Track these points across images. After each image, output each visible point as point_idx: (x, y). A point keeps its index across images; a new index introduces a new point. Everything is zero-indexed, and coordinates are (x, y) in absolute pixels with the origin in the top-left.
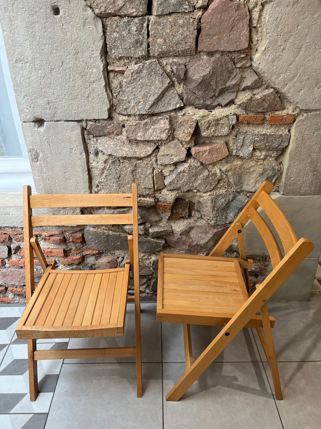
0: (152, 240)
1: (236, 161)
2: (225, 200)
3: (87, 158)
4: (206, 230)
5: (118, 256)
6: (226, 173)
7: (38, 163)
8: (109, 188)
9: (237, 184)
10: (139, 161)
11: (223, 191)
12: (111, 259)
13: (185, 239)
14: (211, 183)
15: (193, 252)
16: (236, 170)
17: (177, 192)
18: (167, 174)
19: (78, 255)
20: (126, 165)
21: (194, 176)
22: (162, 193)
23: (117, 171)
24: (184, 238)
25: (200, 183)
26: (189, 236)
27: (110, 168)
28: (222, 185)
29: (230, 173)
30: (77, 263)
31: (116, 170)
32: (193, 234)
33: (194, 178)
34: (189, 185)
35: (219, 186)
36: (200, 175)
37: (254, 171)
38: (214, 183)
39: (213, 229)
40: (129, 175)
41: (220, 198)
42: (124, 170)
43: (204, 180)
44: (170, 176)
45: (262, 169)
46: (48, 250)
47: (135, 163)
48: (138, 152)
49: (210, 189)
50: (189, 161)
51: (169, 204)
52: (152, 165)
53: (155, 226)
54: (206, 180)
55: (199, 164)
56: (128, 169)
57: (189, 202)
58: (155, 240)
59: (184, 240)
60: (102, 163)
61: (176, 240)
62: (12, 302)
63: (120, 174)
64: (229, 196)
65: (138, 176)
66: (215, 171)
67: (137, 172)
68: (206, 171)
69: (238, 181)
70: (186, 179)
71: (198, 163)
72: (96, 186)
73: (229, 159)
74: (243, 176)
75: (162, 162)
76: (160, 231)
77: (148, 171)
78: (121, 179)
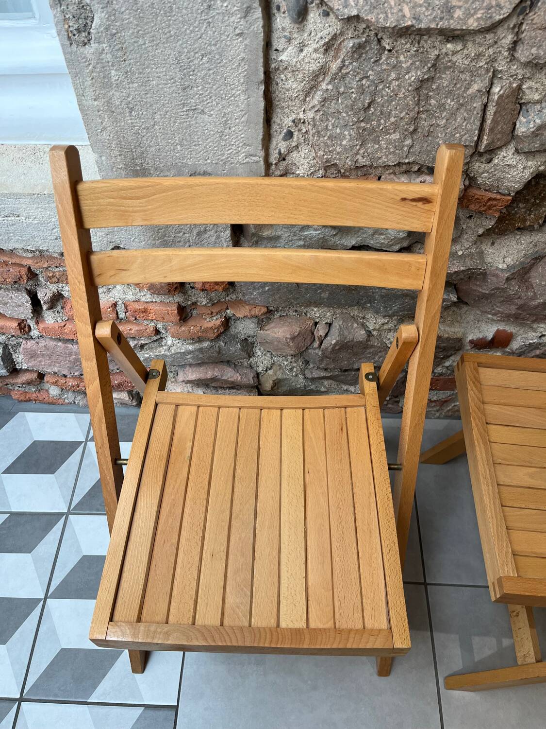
3: (267, 30)
5: (317, 320)
7: (92, 50)
8: (329, 142)
10: (449, 46)
12: (298, 329)
13: (517, 291)
15: (524, 320)
18: (537, 97)
19: (215, 318)
20: (402, 58)
22: (495, 161)
23: (364, 82)
24: (514, 287)
27: (344, 71)
30: (212, 336)
31: (362, 79)
32: (539, 275)
40: (405, 97)
42: (390, 79)
46: (137, 306)
47: (437, 52)
48: (460, 7)
51: (504, 195)
52: (493, 60)
56: (407, 77)
59: (513, 294)
60: (316, 50)
61: (487, 292)
62: (60, 402)
63: (374, 94)
65: (433, 102)
67: (434, 87)
72: (286, 135)
75: (536, 52)
76: (454, 270)
77: (473, 83)
78: (372, 113)
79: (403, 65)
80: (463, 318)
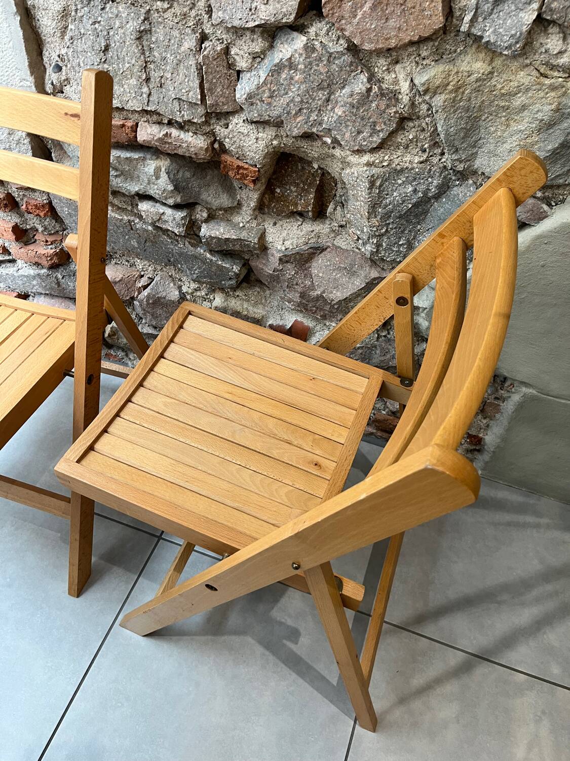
0: (208, 255)
1: (468, 58)
2: (415, 191)
4: (352, 266)
5: (142, 273)
6: (427, 98)
9: (456, 143)
11: (412, 159)
12: (121, 276)
13: (293, 275)
14: (375, 124)
15: (313, 313)
16: (461, 90)
17: (274, 134)
18: (245, 65)
19: (50, 247)
20: (120, 9)
21: (322, 89)
22: (230, 127)
23: (97, 25)
24: (290, 271)
25: (340, 116)
26: (306, 269)
27: (79, 14)
28: (411, 137)
29: (438, 101)
30: (47, 263)
31: (95, 23)
32: (319, 266)
33: (323, 95)
34: (309, 118)
35: (401, 138)
36: (343, 87)
37: (524, 108)
38: (383, 127)
39: (371, 266)
41: (400, 182)
42: (116, 26)
43: (353, 107)
44: (253, 73)
45: (553, 107)
47: (148, 8)
49: (371, 142)
50: (312, 30)
51: (252, 166)
52: (199, 23)
53: (222, 219)
54: (358, 108)
55: (342, 45)
56: (128, 26)
57: (319, 171)
58: (214, 259)
59: (291, 278)
61: (271, 272)
63: (108, 39)
64: (430, 179)
66: (396, 82)
67: (153, 39)
68: (362, 76)
69: (462, 135)
70: (298, 95)
71: (342, 41)
72: (55, 68)
73: (448, 47)
74: (483, 118)
75: (222, 15)
76: (225, 237)
77: (183, 41)
78: (111, 57)
79: (123, 15)
80: (268, 302)
